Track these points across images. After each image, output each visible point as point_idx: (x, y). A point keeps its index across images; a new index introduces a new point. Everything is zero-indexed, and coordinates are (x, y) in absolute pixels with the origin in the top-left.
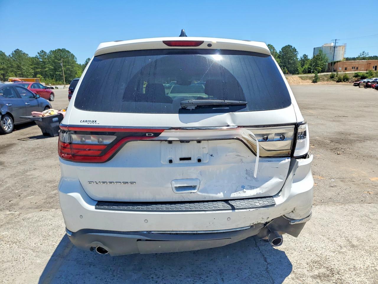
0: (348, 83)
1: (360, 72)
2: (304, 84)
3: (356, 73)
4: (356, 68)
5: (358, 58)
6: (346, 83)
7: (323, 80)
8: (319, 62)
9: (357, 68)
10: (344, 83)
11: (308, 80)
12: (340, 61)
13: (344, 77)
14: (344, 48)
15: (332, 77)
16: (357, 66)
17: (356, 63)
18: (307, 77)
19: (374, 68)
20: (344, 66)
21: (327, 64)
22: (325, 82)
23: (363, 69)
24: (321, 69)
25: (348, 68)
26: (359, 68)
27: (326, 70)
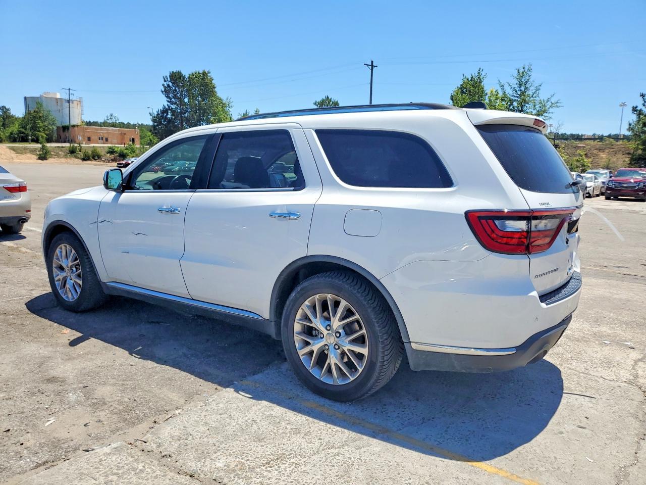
0: (102, 163)
1: (116, 145)
2: (21, 161)
3: (110, 148)
4: (105, 139)
5: (104, 124)
6: (99, 163)
7: (58, 156)
8: (40, 124)
9: (107, 140)
10: (94, 162)
11: (29, 155)
12: (77, 126)
13: (93, 152)
14: (79, 105)
15: (72, 152)
16: (106, 136)
17: (104, 132)
18: (26, 149)
19: (130, 141)
20: (85, 135)
21: (55, 128)
22: (63, 160)
23: (115, 141)
24: (45, 136)
25: (93, 138)
26: (109, 140)
27: (54, 138)
